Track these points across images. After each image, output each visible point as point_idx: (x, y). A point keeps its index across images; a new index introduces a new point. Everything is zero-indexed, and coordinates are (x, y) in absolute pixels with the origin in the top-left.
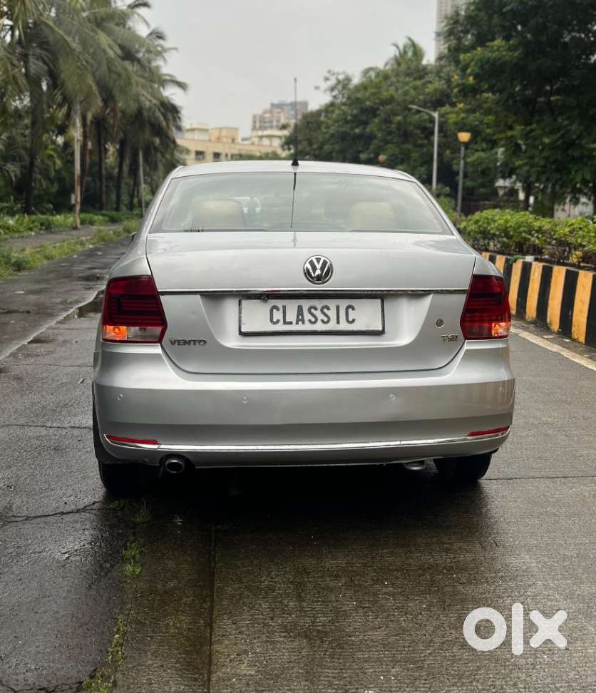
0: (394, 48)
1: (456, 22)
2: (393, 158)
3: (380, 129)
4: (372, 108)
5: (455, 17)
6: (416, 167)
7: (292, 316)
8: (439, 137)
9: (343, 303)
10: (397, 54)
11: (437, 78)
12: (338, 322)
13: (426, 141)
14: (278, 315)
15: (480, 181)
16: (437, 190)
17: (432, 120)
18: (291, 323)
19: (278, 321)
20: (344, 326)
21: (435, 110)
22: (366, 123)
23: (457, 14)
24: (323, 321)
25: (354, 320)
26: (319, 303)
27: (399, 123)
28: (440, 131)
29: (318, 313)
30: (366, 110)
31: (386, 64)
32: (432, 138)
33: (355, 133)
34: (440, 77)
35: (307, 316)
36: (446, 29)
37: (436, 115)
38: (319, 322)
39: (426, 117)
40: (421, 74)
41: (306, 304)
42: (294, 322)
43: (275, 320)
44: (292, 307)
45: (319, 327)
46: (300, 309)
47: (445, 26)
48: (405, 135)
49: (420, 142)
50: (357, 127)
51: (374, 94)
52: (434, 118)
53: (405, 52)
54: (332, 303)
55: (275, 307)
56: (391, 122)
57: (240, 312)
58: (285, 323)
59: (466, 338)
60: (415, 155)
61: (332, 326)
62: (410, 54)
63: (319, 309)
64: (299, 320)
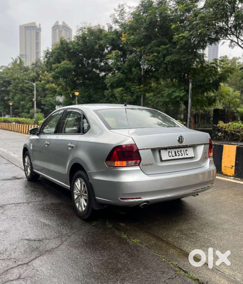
0: (12, 59)
1: (47, 53)
2: (19, 99)
3: (13, 89)
4: (8, 81)
5: (47, 52)
6: (28, 102)
7: (174, 154)
8: (36, 92)
9: (185, 149)
10: (13, 62)
11: (33, 72)
12: (184, 155)
13: (31, 93)
14: (170, 154)
15: (50, 107)
16: (36, 110)
17: (33, 86)
19: (171, 156)
20: (186, 156)
21: (34, 83)
22: (6, 87)
23: (48, 50)
24: (181, 155)
25: (187, 154)
27: (21, 87)
28: (36, 90)
29: (179, 153)
30: (6, 81)
31: (9, 65)
32: (33, 92)
33: (2, 90)
34: (34, 71)
35: (177, 154)
36: (44, 55)
37: (34, 84)
39: (31, 85)
40: (26, 70)
41: (176, 150)
42: (174, 156)
43: (170, 156)
44: (173, 151)
45: (180, 157)
47: (44, 54)
48: (23, 91)
49: (29, 93)
50: (2, 87)
51: (11, 76)
52: (34, 85)
53: (16, 61)
54: (182, 150)
55: (169, 152)
56: (18, 86)
59: (209, 157)
60: (27, 98)
61: (183, 157)
62: (18, 62)
63: (179, 151)
64: (175, 155)
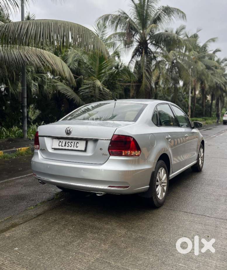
9: (76, 142)
12: (74, 147)
14: (60, 144)
18: (63, 146)
25: (78, 147)
26: (70, 141)
29: (69, 144)
35: (67, 145)
38: (69, 146)
41: (67, 141)
44: (64, 141)
45: (69, 148)
46: (66, 142)
54: (73, 141)
55: (60, 142)
57: (53, 143)
58: (62, 146)
59: (110, 155)
61: (72, 148)
63: (70, 143)
64: (65, 146)
